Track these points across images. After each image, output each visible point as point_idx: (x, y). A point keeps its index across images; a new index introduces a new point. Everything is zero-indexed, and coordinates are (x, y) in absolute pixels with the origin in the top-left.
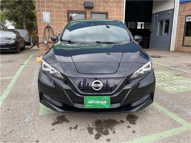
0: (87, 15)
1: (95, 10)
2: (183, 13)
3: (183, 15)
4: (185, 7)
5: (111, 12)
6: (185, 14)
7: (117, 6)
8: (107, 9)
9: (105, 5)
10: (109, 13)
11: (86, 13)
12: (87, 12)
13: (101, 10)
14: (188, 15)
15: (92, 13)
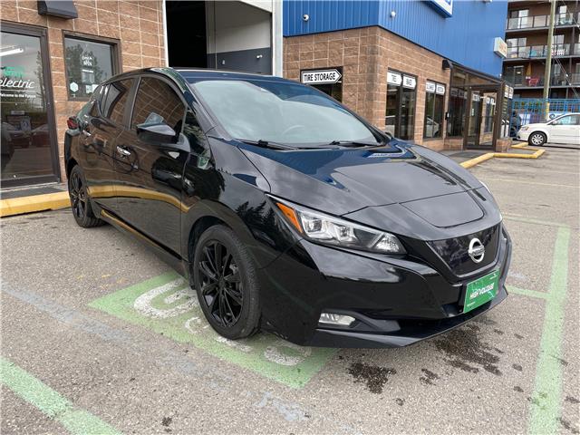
0: (50, 42)
1: (77, 27)
2: (293, 63)
3: (295, 68)
4: (296, 49)
5: (129, 39)
6: (299, 64)
7: (143, 25)
8: (116, 30)
9: (109, 14)
10: (124, 43)
11: (46, 33)
12: (49, 32)
13: (98, 28)
14: (307, 68)
15: (67, 36)
